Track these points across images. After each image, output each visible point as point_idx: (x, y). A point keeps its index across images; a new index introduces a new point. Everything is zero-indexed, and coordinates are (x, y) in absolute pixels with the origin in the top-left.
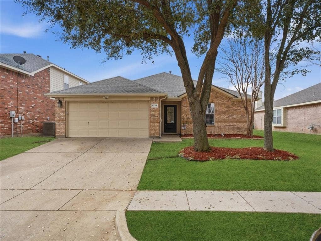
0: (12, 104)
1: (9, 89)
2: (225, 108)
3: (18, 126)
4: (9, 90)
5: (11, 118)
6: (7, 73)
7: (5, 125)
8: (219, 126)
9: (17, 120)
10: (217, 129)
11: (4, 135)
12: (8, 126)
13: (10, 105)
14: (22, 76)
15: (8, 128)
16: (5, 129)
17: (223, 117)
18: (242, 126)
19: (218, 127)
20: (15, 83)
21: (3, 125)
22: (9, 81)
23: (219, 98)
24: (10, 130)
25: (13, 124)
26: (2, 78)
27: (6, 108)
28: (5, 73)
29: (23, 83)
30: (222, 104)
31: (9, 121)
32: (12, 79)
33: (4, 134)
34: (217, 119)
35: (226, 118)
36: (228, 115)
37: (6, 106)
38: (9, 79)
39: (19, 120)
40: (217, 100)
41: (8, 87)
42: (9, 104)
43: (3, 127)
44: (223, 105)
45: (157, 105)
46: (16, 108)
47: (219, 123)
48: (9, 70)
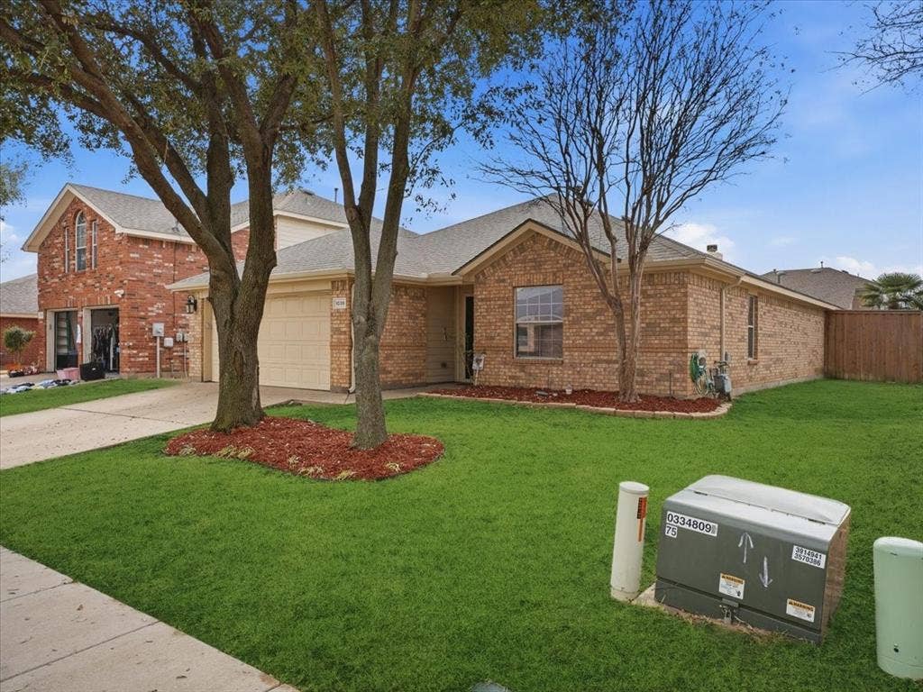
0: (158, 308)
1: (151, 278)
2: (595, 302)
3: (175, 354)
4: (150, 280)
5: (155, 338)
6: (147, 247)
7: (139, 353)
8: (577, 361)
9: (169, 342)
10: (570, 372)
11: (138, 372)
12: (147, 354)
13: (152, 311)
14: (187, 250)
15: (147, 359)
16: (141, 359)
17: (589, 330)
18: (652, 363)
19: (573, 366)
20: (166, 264)
21: (135, 352)
22: (150, 263)
23: (575, 268)
24: (153, 361)
25: (158, 349)
26: (133, 258)
27: (143, 318)
28: (141, 246)
29: (191, 262)
30: (585, 287)
31: (151, 344)
32: (159, 256)
33: (138, 370)
34: (568, 338)
35: (599, 334)
36: (604, 326)
37: (142, 314)
38: (152, 257)
39: (175, 342)
40: (570, 276)
41: (148, 275)
42: (150, 309)
43: (136, 356)
44: (586, 291)
45: (344, 300)
46: (171, 317)
47: (576, 354)
48: (152, 240)
